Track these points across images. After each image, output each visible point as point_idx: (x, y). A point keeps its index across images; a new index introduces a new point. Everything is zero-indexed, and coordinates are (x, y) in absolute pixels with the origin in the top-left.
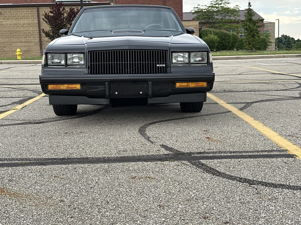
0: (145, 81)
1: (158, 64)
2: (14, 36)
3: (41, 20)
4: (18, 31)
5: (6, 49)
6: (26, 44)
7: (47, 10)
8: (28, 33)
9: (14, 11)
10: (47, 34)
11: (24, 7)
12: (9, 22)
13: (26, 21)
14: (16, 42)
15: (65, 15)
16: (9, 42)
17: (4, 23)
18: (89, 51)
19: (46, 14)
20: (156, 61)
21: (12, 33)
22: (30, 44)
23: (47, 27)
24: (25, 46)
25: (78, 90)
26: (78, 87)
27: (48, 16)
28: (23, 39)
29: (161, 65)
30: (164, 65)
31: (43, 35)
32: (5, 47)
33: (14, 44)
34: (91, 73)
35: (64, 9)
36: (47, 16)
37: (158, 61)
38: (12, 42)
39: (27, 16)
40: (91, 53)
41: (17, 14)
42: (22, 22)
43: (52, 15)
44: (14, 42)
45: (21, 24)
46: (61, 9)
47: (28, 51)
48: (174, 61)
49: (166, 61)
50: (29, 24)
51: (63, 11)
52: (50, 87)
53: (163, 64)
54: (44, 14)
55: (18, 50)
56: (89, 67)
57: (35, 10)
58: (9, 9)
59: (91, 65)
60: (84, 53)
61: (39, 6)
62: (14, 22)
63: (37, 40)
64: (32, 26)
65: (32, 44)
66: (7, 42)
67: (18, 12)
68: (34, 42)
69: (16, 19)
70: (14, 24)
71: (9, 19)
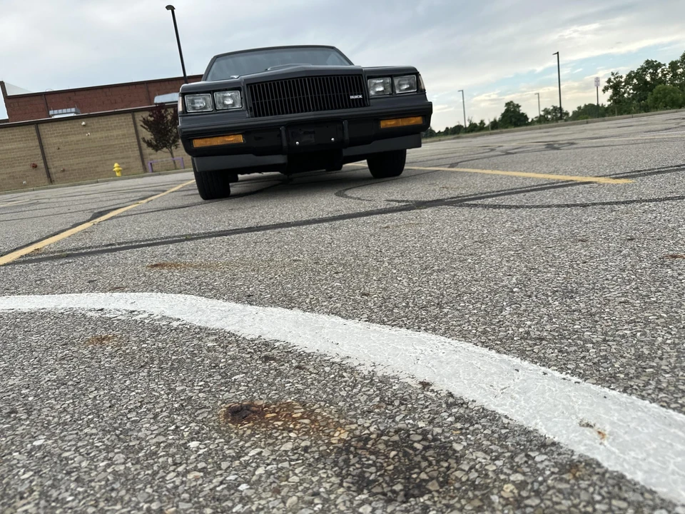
0: (338, 120)
1: (352, 95)
2: (107, 151)
3: (140, 128)
4: (110, 145)
5: (98, 170)
6: (123, 161)
7: (146, 115)
8: (125, 146)
9: (103, 121)
10: (149, 144)
11: (115, 114)
12: (98, 135)
13: (120, 132)
14: (111, 159)
15: (169, 117)
16: (102, 160)
17: (92, 137)
18: (247, 85)
19: (144, 119)
20: (347, 92)
21: (104, 149)
22: (127, 160)
23: (148, 135)
24: (123, 163)
25: (240, 144)
26: (240, 139)
27: (148, 121)
28: (119, 155)
29: (356, 97)
30: (360, 97)
31: (144, 145)
32: (97, 167)
33: (108, 161)
34: (256, 116)
36: (146, 122)
37: (351, 91)
38: (105, 160)
39: (121, 125)
40: (251, 88)
41: (107, 124)
42: (115, 133)
43: (152, 119)
45: (113, 136)
46: (163, 112)
47: (127, 169)
48: (372, 93)
49: (362, 90)
50: (124, 135)
51: (165, 113)
52: (198, 143)
53: (359, 94)
54: (142, 119)
55: (116, 165)
56: (251, 108)
57: (129, 117)
58: (96, 118)
59: (254, 104)
60: (239, 89)
61: (134, 112)
62: (104, 134)
63: (137, 153)
64: (129, 137)
65: (131, 160)
66: (100, 161)
67: (108, 121)
68: (133, 157)
69: (107, 130)
70: (105, 137)
71: (98, 131)
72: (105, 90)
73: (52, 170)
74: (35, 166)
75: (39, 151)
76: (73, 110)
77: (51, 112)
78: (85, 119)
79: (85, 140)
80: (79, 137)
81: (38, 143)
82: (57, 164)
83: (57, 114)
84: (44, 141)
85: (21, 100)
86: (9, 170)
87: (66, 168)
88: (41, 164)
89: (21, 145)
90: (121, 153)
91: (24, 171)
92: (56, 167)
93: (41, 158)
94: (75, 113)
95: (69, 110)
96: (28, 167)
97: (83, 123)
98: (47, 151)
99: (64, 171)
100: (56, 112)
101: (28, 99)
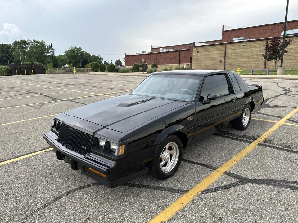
4: (252, 55)
5: (245, 65)
6: (256, 62)
8: (259, 56)
9: (252, 43)
11: (259, 41)
12: (249, 50)
13: (259, 49)
14: (251, 61)
16: (247, 61)
17: (246, 50)
21: (249, 56)
22: (258, 62)
24: (256, 63)
27: (268, 46)
28: (255, 60)
32: (244, 64)
33: (249, 62)
35: (280, 41)
39: (260, 46)
41: (254, 45)
42: (256, 49)
43: (271, 45)
44: (250, 61)
45: (255, 51)
46: (278, 41)
47: (257, 66)
50: (260, 50)
51: (279, 42)
57: (265, 42)
58: (250, 42)
61: (268, 40)
62: (251, 50)
64: (262, 52)
65: (260, 62)
66: (246, 61)
68: (261, 61)
69: (253, 48)
70: (251, 51)
71: (249, 48)
72: (263, 27)
73: (226, 64)
74: (221, 61)
75: (224, 55)
76: (242, 38)
77: (233, 39)
78: (245, 43)
79: (243, 52)
80: (241, 50)
81: (224, 52)
82: (229, 61)
83: (235, 40)
84: (227, 51)
85: (228, 32)
86: (212, 62)
87: (232, 63)
88: (223, 61)
89: (219, 52)
90: (257, 58)
91: (217, 63)
92: (228, 62)
93: (224, 58)
94: (242, 40)
95: (240, 38)
96: (218, 61)
97: (244, 44)
98: (227, 55)
99: (231, 64)
100: (235, 39)
101: (231, 32)
